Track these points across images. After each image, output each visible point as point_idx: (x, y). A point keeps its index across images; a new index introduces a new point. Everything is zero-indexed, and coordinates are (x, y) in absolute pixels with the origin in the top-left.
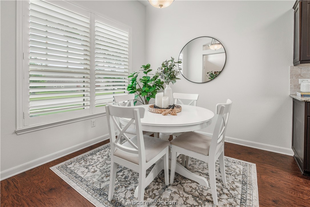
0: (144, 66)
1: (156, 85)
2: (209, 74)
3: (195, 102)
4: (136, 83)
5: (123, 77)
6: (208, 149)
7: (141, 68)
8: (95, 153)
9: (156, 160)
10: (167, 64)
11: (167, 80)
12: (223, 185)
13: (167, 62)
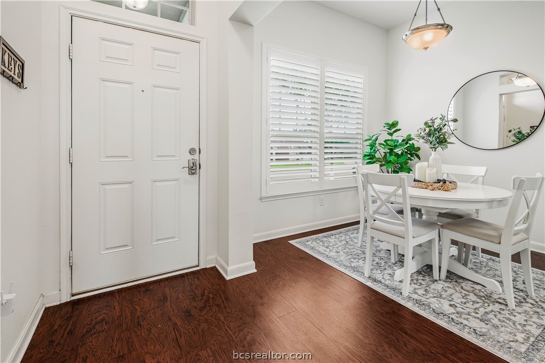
0: (387, 124)
1: (406, 152)
2: (513, 132)
3: (481, 179)
4: (377, 150)
5: (354, 141)
6: (500, 236)
7: (384, 127)
8: (329, 236)
9: (423, 239)
10: (433, 123)
11: (433, 145)
12: (527, 296)
13: (433, 121)
